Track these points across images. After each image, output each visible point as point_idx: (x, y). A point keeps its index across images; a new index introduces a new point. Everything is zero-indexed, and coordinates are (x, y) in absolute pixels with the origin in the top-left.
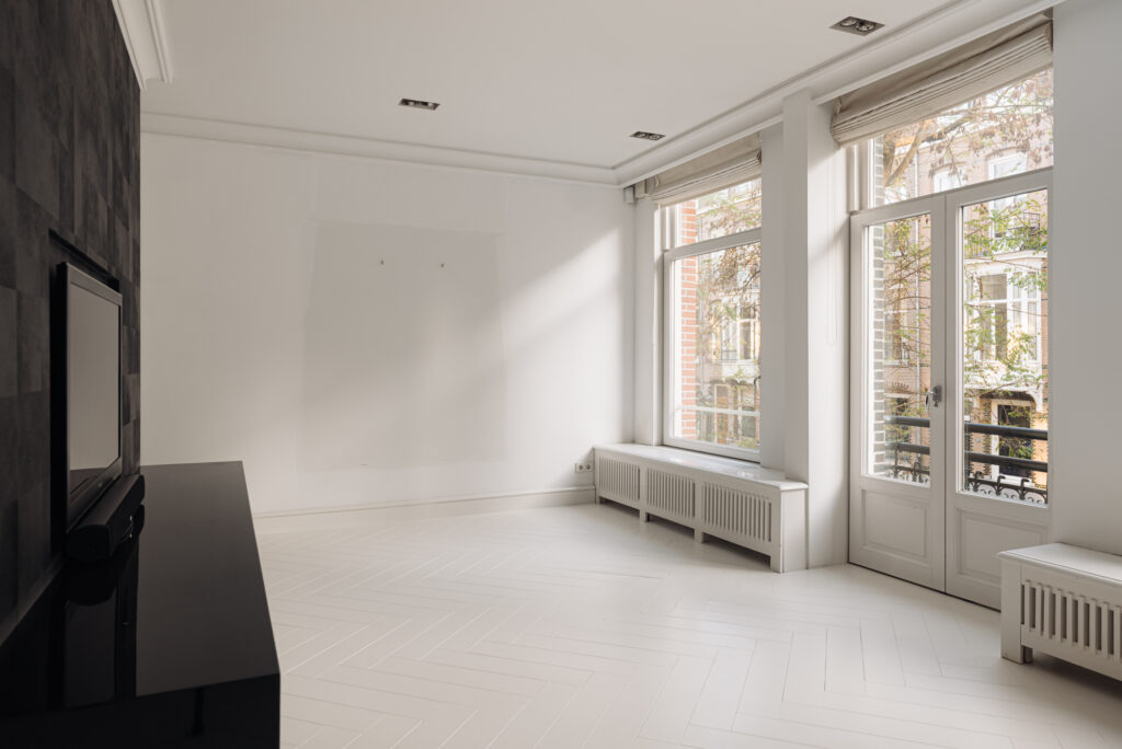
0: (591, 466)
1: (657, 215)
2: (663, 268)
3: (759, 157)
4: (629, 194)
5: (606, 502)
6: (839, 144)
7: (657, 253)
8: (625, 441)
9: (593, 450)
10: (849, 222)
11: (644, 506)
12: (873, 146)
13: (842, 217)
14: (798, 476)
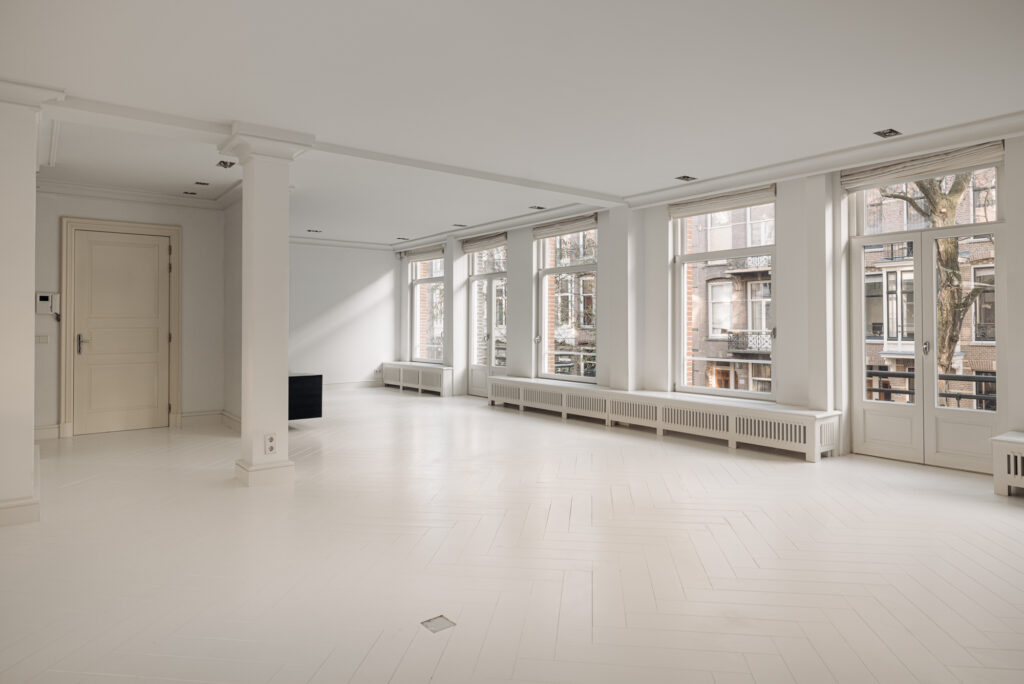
0: (381, 371)
1: (410, 265)
2: (412, 287)
3: (443, 251)
4: (398, 256)
5: (388, 386)
6: (465, 253)
7: (410, 281)
8: (396, 360)
9: (382, 365)
10: (468, 280)
11: (402, 384)
12: (476, 254)
13: (466, 277)
14: (449, 364)
